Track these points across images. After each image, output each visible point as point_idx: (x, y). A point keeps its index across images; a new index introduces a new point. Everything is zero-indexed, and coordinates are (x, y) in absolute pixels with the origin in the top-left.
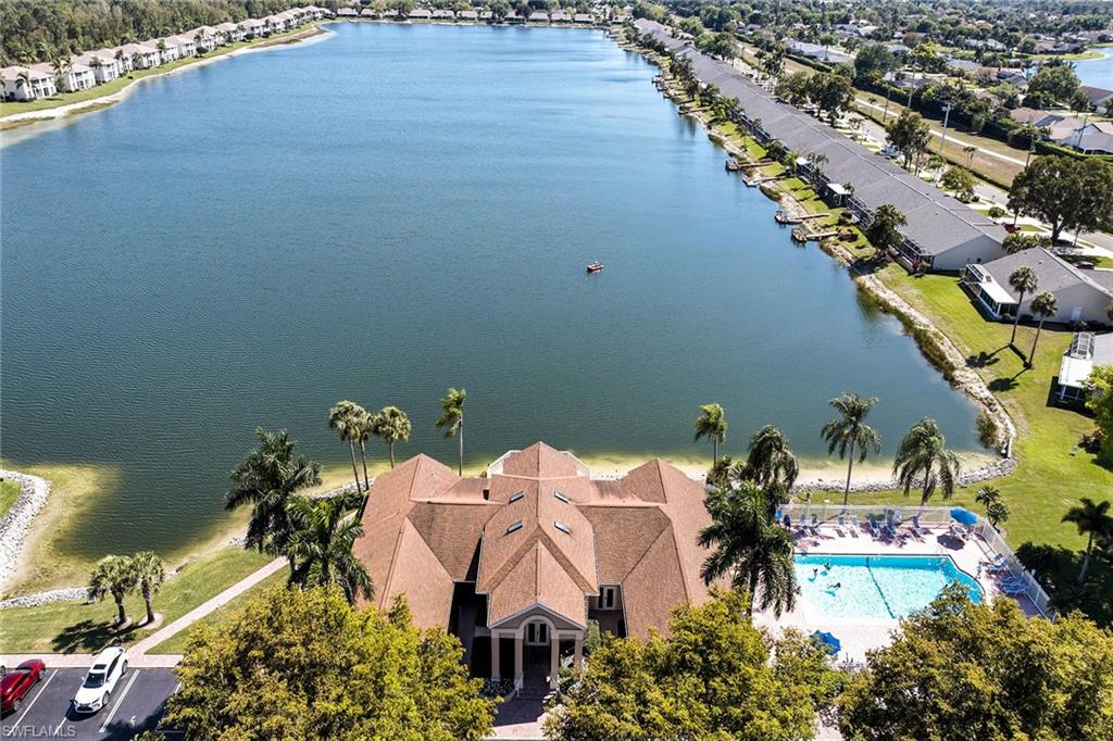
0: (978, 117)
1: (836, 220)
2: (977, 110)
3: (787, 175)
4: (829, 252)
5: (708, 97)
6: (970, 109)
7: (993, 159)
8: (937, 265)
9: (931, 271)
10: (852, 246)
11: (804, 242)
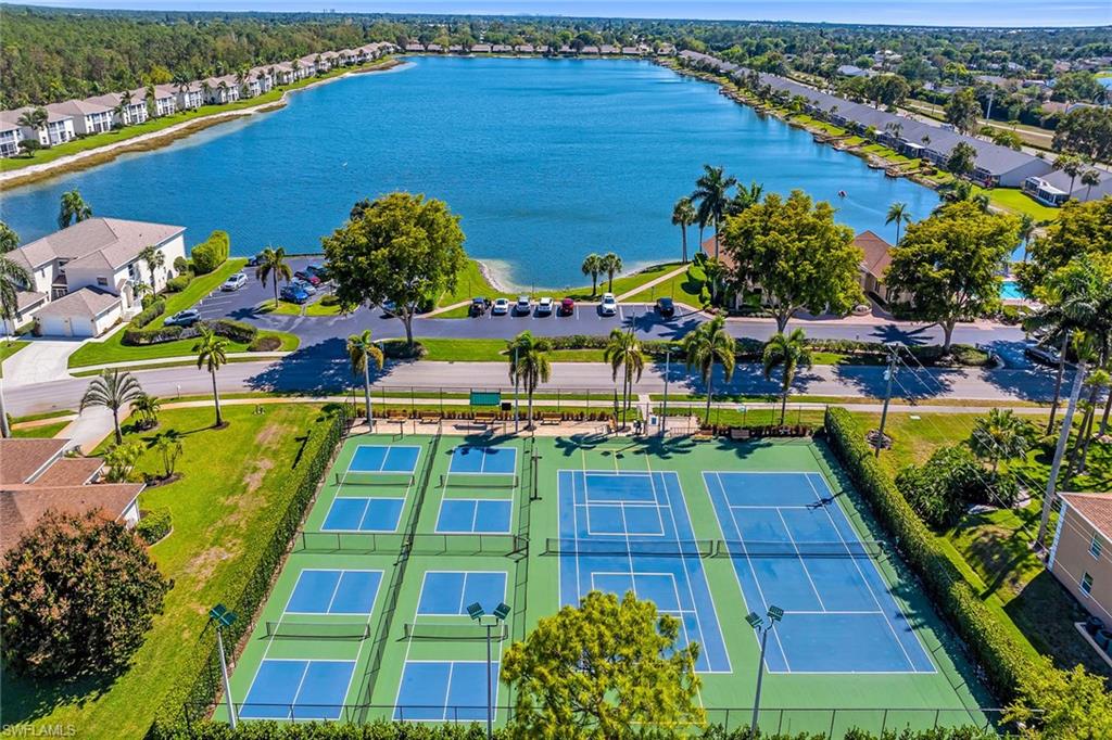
0: (1012, 109)
1: (917, 165)
2: (1011, 103)
3: (868, 143)
4: (918, 182)
5: (778, 101)
6: (1007, 103)
7: (1030, 135)
8: (1003, 181)
9: (998, 186)
10: (934, 178)
11: (895, 177)
